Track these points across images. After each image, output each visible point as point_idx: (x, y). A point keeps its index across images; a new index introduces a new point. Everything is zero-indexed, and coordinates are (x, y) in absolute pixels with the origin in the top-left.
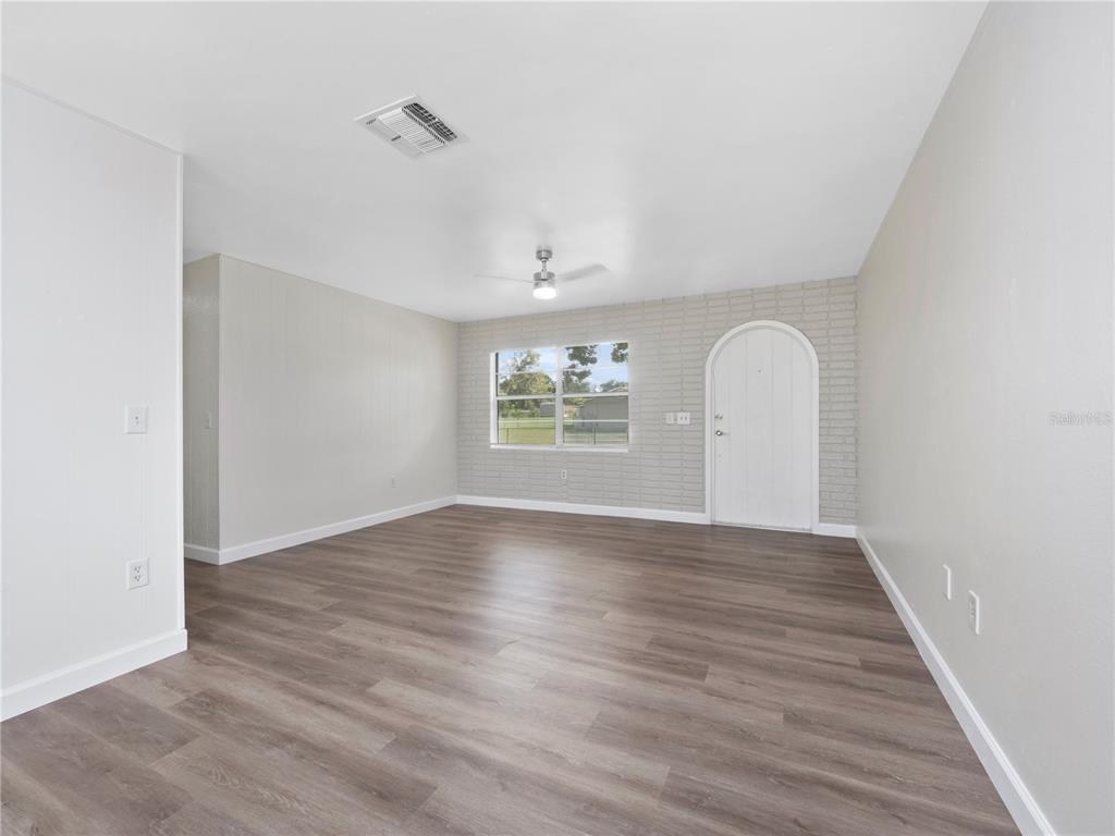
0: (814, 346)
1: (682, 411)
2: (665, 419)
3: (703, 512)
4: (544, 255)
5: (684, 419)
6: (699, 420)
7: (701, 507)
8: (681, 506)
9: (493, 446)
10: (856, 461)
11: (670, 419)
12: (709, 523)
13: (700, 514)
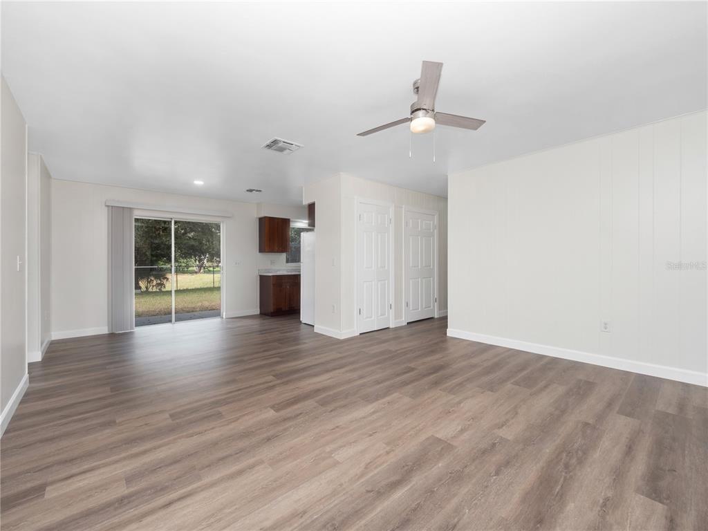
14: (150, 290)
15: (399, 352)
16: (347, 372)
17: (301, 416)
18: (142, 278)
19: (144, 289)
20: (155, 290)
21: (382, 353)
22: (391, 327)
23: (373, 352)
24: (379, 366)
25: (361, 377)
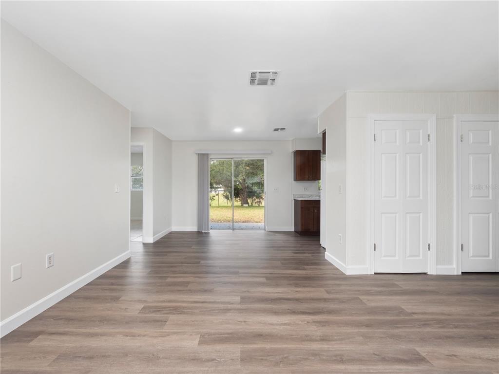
14: (254, 205)
15: (416, 317)
16: (315, 322)
17: (210, 363)
18: (250, 197)
19: (250, 204)
20: (256, 205)
21: (385, 310)
22: (429, 273)
23: (373, 304)
24: (364, 330)
25: (324, 339)
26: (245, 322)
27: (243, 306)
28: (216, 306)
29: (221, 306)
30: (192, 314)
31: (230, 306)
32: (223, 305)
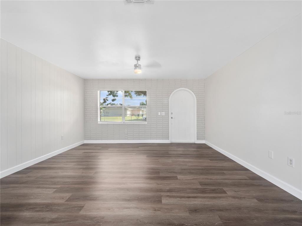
0: (196, 96)
1: (163, 111)
2: (158, 114)
3: (169, 140)
4: (138, 58)
5: (163, 114)
6: (167, 114)
7: (168, 138)
8: (163, 138)
9: (99, 123)
10: (205, 124)
11: (159, 114)
12: (170, 143)
13: (168, 140)
26: (158, 184)
27: (160, 194)
28: (178, 194)
29: (174, 194)
30: (190, 189)
31: (168, 194)
32: (173, 194)
